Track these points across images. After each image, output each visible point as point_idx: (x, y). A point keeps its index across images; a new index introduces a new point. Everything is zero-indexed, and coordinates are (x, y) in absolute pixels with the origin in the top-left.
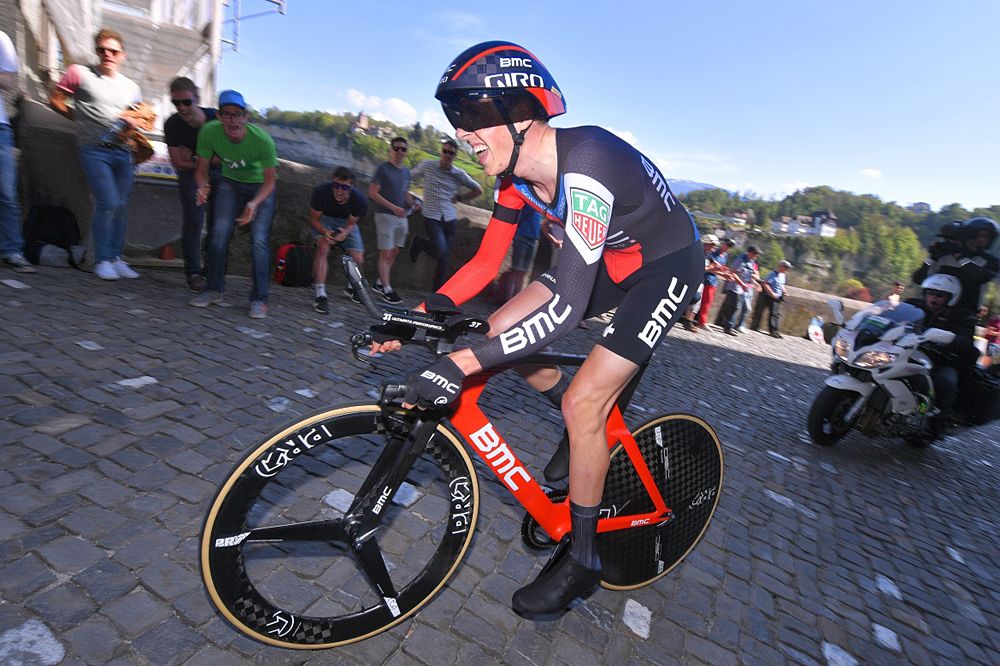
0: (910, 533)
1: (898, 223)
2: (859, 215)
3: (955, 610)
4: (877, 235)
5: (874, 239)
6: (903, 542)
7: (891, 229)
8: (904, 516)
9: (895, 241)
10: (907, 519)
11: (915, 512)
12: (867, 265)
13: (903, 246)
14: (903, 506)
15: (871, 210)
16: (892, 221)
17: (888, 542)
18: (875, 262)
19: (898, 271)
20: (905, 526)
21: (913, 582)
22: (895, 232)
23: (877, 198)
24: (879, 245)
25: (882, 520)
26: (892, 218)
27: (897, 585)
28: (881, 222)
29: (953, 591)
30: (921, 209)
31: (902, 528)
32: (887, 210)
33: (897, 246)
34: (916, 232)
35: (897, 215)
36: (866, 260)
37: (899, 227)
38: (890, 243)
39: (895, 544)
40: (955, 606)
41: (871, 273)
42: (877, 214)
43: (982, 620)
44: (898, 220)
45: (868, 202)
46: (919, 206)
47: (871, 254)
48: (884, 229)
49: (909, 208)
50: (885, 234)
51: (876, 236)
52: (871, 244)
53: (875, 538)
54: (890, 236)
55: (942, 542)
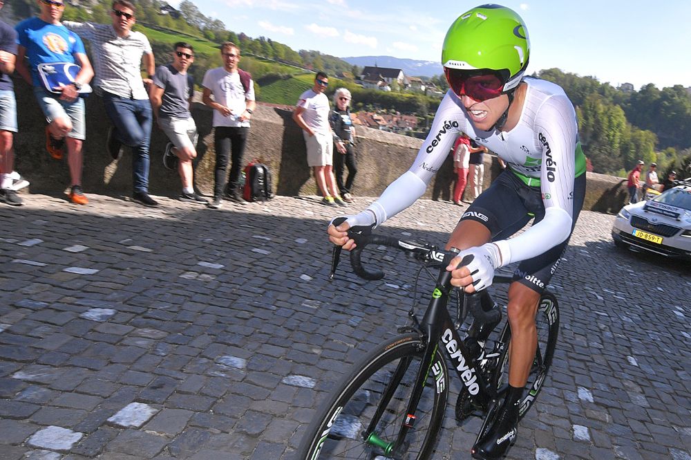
0: (603, 351)
1: (610, 102)
2: (584, 97)
3: (629, 401)
4: (596, 112)
5: (594, 116)
6: (599, 360)
7: (606, 107)
8: (601, 339)
9: (609, 117)
10: (602, 341)
11: (608, 334)
12: (589, 139)
13: (615, 122)
14: (601, 331)
15: (592, 91)
16: (607, 101)
17: (588, 361)
18: (595, 136)
19: (611, 143)
20: (601, 347)
21: (602, 387)
22: (609, 110)
23: (595, 80)
24: (597, 122)
25: (586, 345)
26: (607, 97)
27: (592, 392)
28: (600, 100)
29: (628, 387)
30: (628, 89)
31: (600, 349)
32: (604, 90)
33: (610, 121)
34: (623, 108)
35: (611, 94)
36: (589, 135)
37: (611, 105)
38: (606, 119)
39: (593, 361)
40: (629, 398)
41: (593, 146)
42: (596, 94)
43: (646, 404)
44: (611, 99)
45: (589, 84)
46: (626, 86)
47: (592, 129)
48: (601, 108)
49: (618, 88)
50: (602, 111)
51: (595, 114)
52: (591, 121)
53: (578, 360)
54: (605, 113)
55: (625, 353)
